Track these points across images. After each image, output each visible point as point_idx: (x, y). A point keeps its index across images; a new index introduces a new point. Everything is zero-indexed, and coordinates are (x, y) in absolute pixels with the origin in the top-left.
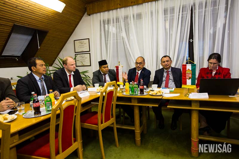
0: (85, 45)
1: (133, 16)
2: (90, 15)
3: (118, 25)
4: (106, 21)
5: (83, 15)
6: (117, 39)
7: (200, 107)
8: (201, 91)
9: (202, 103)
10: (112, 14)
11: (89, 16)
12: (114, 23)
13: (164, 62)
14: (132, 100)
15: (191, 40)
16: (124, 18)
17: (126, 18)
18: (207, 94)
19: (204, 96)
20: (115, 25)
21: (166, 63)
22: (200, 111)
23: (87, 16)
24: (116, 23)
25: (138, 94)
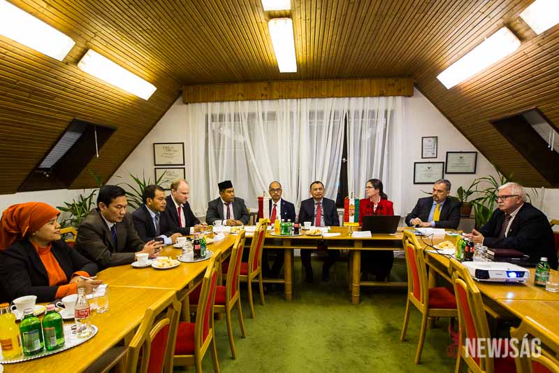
0: (176, 154)
1: (263, 114)
2: (187, 104)
3: (237, 126)
4: (216, 116)
5: (174, 102)
6: (235, 148)
7: (363, 247)
8: (363, 230)
9: (365, 242)
10: (228, 108)
11: (185, 106)
12: (230, 121)
13: (316, 189)
14: (284, 242)
15: (344, 159)
16: (249, 115)
17: (252, 116)
18: (370, 232)
19: (367, 235)
20: (233, 125)
21: (318, 191)
22: (362, 252)
23: (181, 104)
24: (235, 121)
25: (292, 235)
